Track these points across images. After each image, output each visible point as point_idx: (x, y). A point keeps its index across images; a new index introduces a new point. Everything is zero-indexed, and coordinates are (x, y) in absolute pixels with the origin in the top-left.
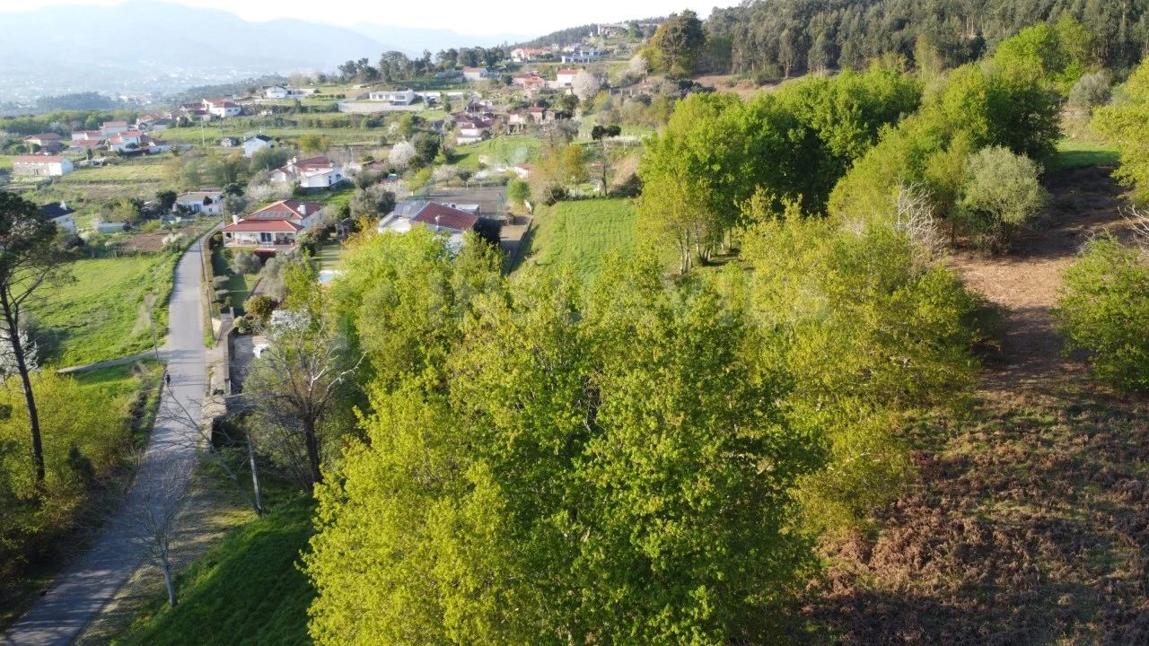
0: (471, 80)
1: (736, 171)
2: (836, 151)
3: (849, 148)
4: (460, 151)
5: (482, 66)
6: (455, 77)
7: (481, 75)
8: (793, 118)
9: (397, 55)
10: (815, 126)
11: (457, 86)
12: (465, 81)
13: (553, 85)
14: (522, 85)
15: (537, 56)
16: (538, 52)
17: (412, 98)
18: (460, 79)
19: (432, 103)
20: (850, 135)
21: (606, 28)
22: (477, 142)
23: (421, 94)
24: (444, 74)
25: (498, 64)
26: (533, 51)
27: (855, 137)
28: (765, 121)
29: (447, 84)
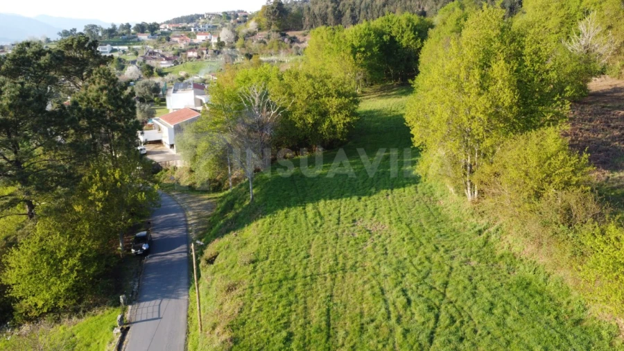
0: (143, 40)
1: (371, 50)
2: (404, 45)
3: (411, 43)
4: (166, 71)
5: (147, 32)
6: (133, 38)
7: (148, 37)
8: (382, 31)
9: (94, 26)
10: (393, 34)
11: (134, 43)
12: (139, 40)
13: (195, 41)
14: (177, 42)
15: (177, 28)
16: (177, 25)
17: (110, 50)
18: (136, 39)
19: (124, 52)
20: (411, 37)
21: (209, 14)
22: (171, 66)
23: (115, 47)
24: (125, 37)
25: (156, 32)
26: (174, 25)
27: (413, 38)
28: (372, 32)
29: (129, 42)
